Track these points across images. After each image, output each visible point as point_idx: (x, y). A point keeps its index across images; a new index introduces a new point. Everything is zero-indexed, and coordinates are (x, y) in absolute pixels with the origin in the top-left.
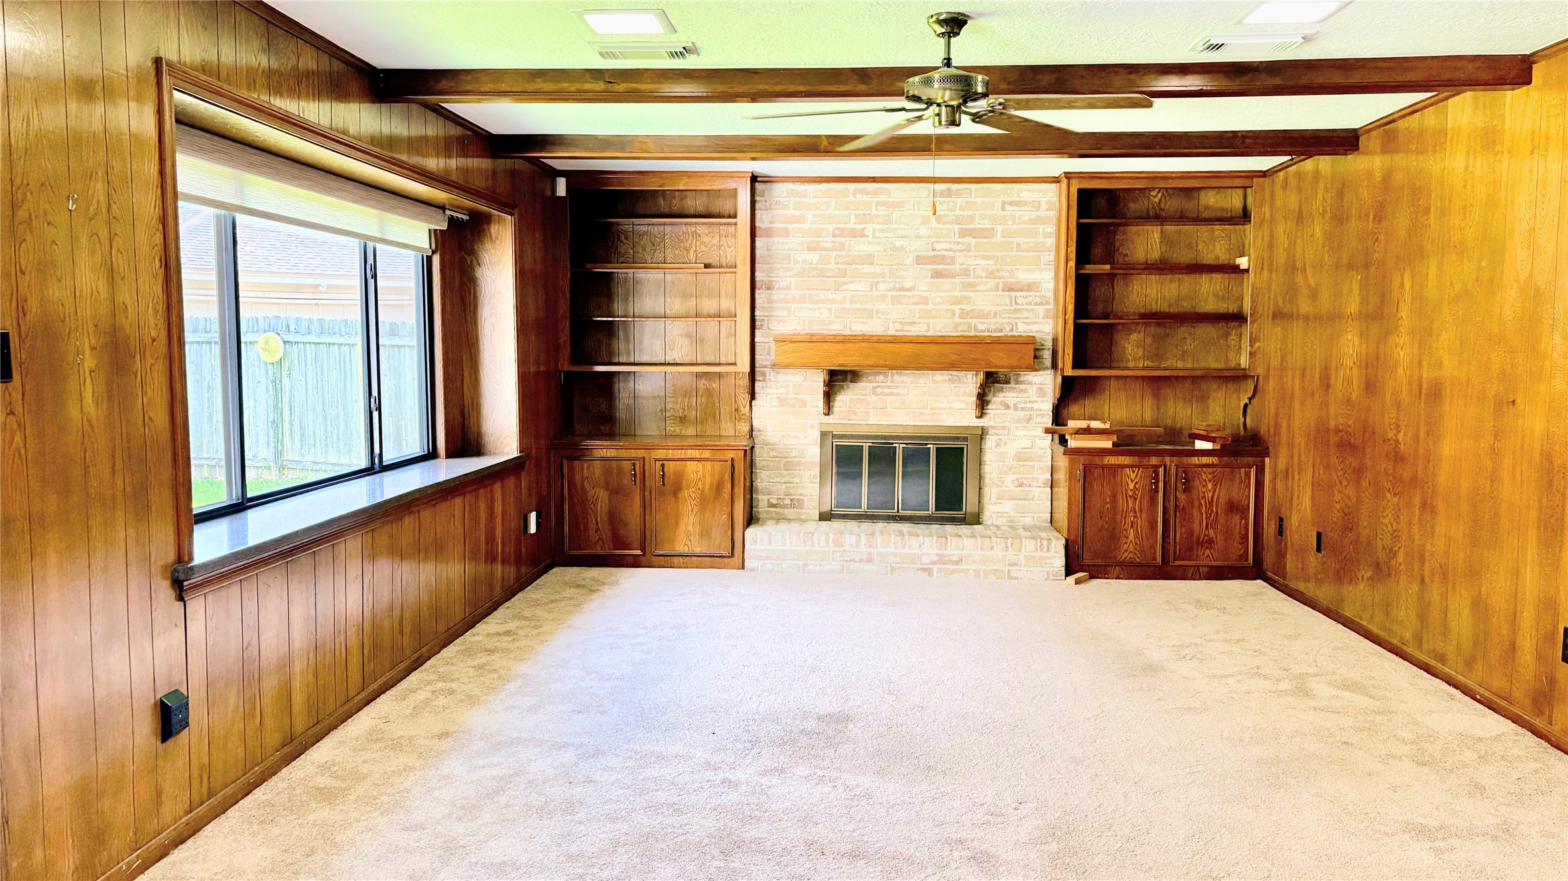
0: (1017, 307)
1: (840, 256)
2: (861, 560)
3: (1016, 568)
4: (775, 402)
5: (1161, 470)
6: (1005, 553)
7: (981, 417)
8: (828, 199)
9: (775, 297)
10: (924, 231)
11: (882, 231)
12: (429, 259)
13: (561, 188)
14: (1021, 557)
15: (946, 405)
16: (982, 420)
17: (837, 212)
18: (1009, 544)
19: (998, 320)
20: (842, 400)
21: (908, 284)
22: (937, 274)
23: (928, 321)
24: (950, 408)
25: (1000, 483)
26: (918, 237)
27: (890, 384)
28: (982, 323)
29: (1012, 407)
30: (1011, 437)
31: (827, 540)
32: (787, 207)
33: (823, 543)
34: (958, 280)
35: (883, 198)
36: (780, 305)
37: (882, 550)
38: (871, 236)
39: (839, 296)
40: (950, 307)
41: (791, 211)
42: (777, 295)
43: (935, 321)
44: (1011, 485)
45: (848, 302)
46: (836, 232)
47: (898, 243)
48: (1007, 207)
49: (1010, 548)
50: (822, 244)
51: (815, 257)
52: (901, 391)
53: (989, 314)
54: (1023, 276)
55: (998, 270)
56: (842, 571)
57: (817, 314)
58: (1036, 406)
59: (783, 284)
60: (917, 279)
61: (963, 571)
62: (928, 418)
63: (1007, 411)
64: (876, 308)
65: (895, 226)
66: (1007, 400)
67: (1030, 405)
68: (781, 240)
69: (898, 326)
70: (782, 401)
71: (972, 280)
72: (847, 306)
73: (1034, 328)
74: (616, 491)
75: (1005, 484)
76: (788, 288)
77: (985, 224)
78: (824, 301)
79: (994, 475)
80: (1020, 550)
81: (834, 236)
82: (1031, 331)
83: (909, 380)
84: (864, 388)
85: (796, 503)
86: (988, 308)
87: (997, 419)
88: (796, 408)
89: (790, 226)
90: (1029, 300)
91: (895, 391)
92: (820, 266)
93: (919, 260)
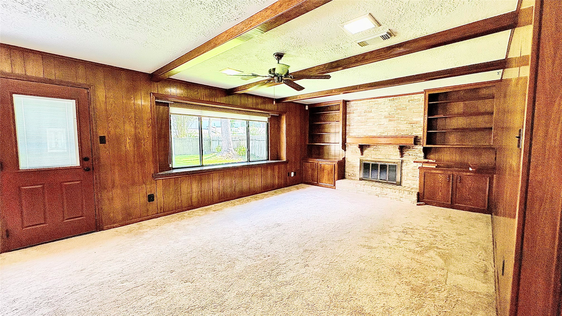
0: (413, 128)
1: (366, 117)
2: (361, 191)
3: (402, 198)
4: (350, 152)
5: (451, 176)
6: (399, 194)
7: (402, 157)
8: (363, 104)
9: (350, 128)
10: (387, 110)
11: (376, 110)
12: (268, 124)
13: (307, 108)
14: (404, 196)
15: (392, 154)
16: (402, 158)
17: (365, 107)
18: (400, 192)
19: (407, 132)
20: (365, 152)
21: (382, 123)
22: (390, 120)
23: (387, 132)
24: (393, 155)
25: (407, 175)
26: (385, 111)
27: (377, 148)
28: (402, 132)
29: (411, 155)
30: (411, 163)
31: (354, 185)
32: (353, 107)
33: (352, 186)
34: (396, 121)
35: (377, 102)
36: (352, 130)
37: (366, 189)
38: (373, 112)
39: (365, 127)
40: (394, 129)
41: (354, 108)
42: (351, 127)
43: (389, 132)
44: (410, 176)
45: (367, 128)
46: (365, 112)
47: (380, 113)
48: (410, 101)
49: (400, 193)
50: (361, 115)
51: (360, 118)
52: (380, 150)
53: (405, 130)
54: (415, 120)
55: (407, 118)
56: (357, 193)
57: (360, 131)
58: (418, 155)
59: (352, 125)
60: (385, 122)
61: (387, 197)
62: (387, 157)
63: (409, 156)
64: (374, 129)
65: (379, 109)
66: (410, 153)
67: (417, 155)
68: (352, 114)
69: (380, 134)
70: (352, 152)
71: (400, 121)
72: (367, 129)
73: (418, 133)
74: (313, 170)
75: (409, 176)
76: (354, 125)
77: (404, 106)
78: (362, 128)
79: (405, 173)
80: (403, 194)
81: (364, 113)
82: (417, 134)
83: (382, 147)
84: (371, 149)
85: (354, 175)
86: (404, 129)
87: (406, 158)
88: (355, 153)
89: (354, 111)
90: (416, 126)
91: (379, 150)
92: (361, 120)
93: (385, 117)
